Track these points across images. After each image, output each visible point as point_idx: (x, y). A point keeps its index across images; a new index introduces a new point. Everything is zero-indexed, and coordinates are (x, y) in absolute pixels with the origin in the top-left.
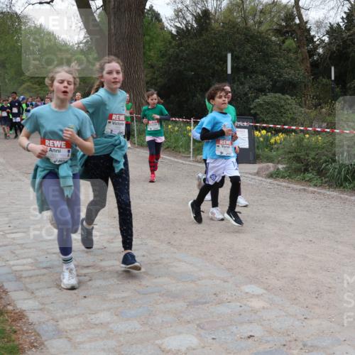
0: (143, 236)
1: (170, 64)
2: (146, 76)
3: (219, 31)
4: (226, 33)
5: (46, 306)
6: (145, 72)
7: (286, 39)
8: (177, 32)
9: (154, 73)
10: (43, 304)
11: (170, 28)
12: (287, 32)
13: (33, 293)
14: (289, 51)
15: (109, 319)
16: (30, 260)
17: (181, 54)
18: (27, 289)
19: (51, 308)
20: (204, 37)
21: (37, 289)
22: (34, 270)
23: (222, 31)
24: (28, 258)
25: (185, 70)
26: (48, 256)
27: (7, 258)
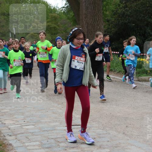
0: (107, 129)
1: (120, 19)
6: (104, 25)
9: (109, 25)
16: (38, 143)
17: (126, 13)
22: (40, 149)
24: (36, 141)
25: (129, 23)
26: (49, 140)
27: (24, 141)
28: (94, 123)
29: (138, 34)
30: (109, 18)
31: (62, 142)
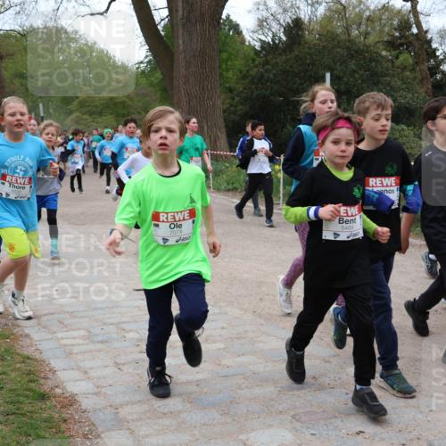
0: (222, 304)
1: (253, 87)
2: (223, 104)
3: (314, 45)
4: (324, 47)
5: (103, 390)
6: (222, 97)
7: (400, 53)
8: (262, 47)
9: (233, 99)
10: (98, 387)
11: (253, 43)
12: (402, 45)
13: (86, 372)
14: (404, 68)
15: (180, 408)
16: (82, 333)
17: (266, 75)
18: (79, 368)
19: (109, 393)
20: (296, 53)
21: (91, 368)
22: (87, 344)
23: (319, 45)
24: (79, 329)
25: (271, 94)
26: (104, 327)
27: (55, 329)
29: (289, 117)
30: (233, 85)
31: (131, 331)
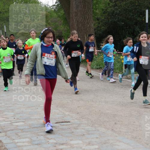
1: (109, 17)
16: (27, 140)
17: (116, 11)
22: (30, 145)
25: (118, 21)
26: (38, 137)
28: (83, 120)
30: (99, 16)
31: (51, 139)
